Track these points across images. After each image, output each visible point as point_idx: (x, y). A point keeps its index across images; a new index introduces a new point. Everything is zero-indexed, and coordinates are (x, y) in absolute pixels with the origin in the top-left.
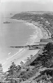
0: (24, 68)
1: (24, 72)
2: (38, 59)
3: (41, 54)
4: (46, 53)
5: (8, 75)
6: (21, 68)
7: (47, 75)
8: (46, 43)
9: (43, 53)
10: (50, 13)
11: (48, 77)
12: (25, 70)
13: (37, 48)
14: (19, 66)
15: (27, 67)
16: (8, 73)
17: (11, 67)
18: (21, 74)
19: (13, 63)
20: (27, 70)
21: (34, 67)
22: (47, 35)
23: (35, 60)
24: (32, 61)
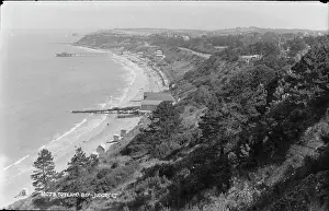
0: (105, 162)
1: (105, 172)
2: (139, 139)
3: (146, 127)
4: (158, 124)
5: (68, 179)
6: (97, 161)
7: (161, 175)
8: (158, 102)
9: (150, 126)
10: (165, 33)
11: (163, 182)
12: (108, 166)
13: (137, 113)
14: (94, 157)
15: (113, 160)
16: (66, 174)
17: (74, 160)
18: (99, 177)
19: (79, 150)
20: (114, 167)
21: (129, 158)
22: (160, 83)
23: (132, 143)
24: (124, 145)
